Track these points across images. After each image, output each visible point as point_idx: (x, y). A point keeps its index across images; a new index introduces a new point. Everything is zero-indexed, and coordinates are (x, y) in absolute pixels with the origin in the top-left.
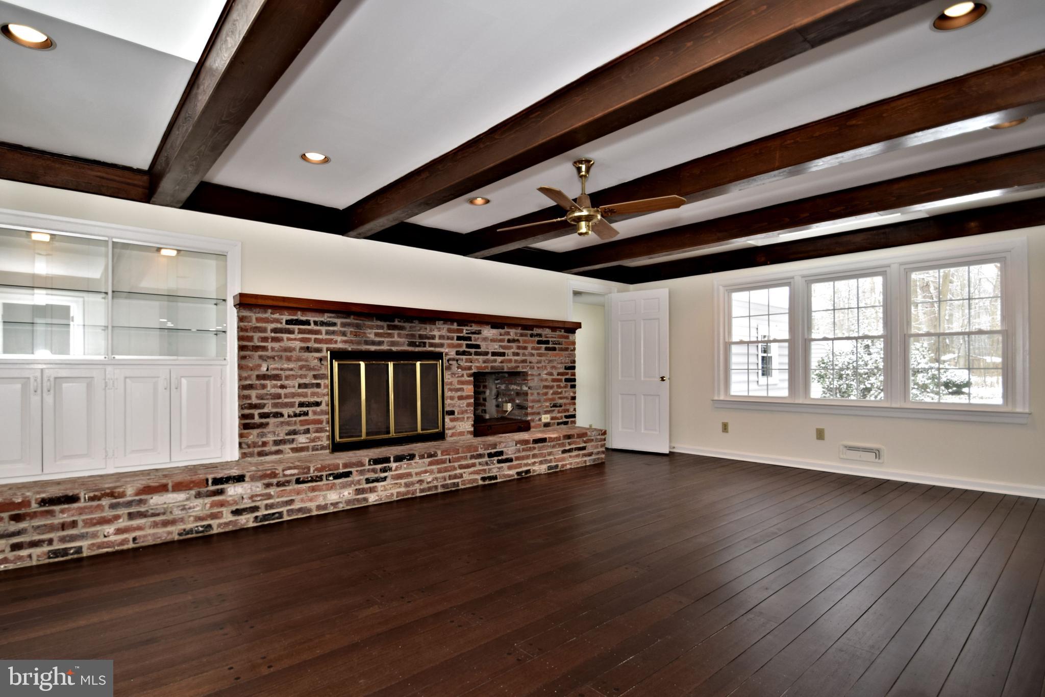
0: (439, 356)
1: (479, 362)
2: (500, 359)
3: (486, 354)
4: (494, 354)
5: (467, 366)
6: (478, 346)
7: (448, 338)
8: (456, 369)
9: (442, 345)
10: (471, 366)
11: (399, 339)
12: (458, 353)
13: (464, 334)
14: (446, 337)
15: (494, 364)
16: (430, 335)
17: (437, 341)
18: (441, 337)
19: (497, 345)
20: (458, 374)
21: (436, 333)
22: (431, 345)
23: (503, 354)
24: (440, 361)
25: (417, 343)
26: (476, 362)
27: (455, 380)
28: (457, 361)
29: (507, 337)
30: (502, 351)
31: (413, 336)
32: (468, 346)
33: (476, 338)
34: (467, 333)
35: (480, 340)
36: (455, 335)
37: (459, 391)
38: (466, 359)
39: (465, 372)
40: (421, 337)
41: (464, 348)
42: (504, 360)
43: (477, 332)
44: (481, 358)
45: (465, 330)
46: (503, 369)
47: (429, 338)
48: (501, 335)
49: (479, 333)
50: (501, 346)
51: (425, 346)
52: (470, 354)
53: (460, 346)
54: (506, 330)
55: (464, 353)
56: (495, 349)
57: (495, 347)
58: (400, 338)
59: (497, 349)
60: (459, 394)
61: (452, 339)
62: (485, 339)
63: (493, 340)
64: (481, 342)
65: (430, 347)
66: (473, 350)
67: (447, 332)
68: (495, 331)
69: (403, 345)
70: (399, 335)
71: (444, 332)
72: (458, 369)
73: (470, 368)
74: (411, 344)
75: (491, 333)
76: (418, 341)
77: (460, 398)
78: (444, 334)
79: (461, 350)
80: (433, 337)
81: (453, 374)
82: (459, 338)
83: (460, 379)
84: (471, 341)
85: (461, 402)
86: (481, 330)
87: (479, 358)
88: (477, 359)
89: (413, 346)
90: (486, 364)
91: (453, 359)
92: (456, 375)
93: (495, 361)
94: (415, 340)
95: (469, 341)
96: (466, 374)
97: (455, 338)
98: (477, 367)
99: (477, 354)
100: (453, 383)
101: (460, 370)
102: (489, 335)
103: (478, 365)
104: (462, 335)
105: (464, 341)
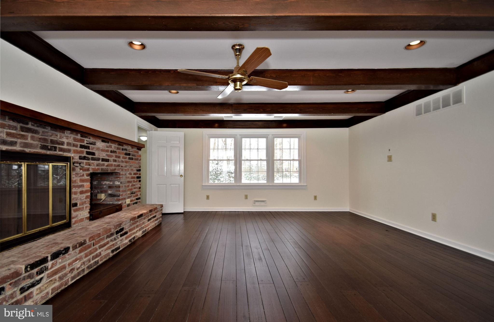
0: (67, 159)
1: (94, 165)
2: (106, 163)
3: (98, 159)
4: (103, 160)
5: (86, 168)
6: (93, 154)
7: (74, 145)
8: (79, 170)
9: (69, 151)
10: (89, 168)
11: (32, 142)
12: (80, 158)
13: (85, 144)
14: (72, 145)
15: (103, 167)
16: (60, 141)
17: (65, 147)
18: (69, 144)
19: (105, 154)
20: (80, 174)
21: (65, 140)
22: (61, 150)
23: (107, 160)
24: (69, 163)
25: (49, 147)
26: (92, 165)
27: (78, 179)
28: (80, 164)
29: (110, 149)
30: (108, 158)
31: (45, 140)
32: (88, 153)
33: (93, 147)
34: (87, 143)
35: (95, 149)
36: (79, 144)
37: (81, 187)
38: (86, 163)
39: (85, 173)
40: (52, 142)
41: (85, 155)
42: (108, 164)
43: (93, 143)
44: (95, 162)
45: (86, 141)
46: (108, 171)
47: (59, 144)
48: (107, 147)
49: (94, 144)
50: (107, 155)
51: (55, 150)
52: (88, 159)
53: (82, 152)
54: (110, 144)
55: (84, 158)
56: (103, 157)
57: (103, 155)
58: (34, 141)
59: (104, 156)
60: (81, 189)
61: (76, 146)
62: (98, 149)
63: (103, 150)
64: (95, 151)
65: (59, 151)
66: (90, 156)
67: (73, 140)
68: (103, 144)
69: (36, 147)
70: (32, 138)
71: (71, 141)
72: (80, 170)
73: (88, 170)
74: (44, 147)
75: (101, 145)
76: (49, 145)
77: (82, 192)
78: (71, 142)
79: (83, 155)
80: (62, 143)
81: (76, 174)
82: (82, 146)
83: (81, 178)
84: (89, 149)
85: (82, 195)
86: (95, 142)
87: (94, 163)
88: (93, 163)
89: (45, 149)
90: (98, 167)
91: (77, 163)
92: (79, 175)
93: (104, 165)
94: (47, 144)
95: (88, 149)
96: (86, 174)
97: (79, 146)
98: (93, 169)
99: (93, 159)
100: (77, 181)
101: (81, 171)
102: (100, 146)
103: (93, 167)
104: (83, 144)
105: (85, 149)
